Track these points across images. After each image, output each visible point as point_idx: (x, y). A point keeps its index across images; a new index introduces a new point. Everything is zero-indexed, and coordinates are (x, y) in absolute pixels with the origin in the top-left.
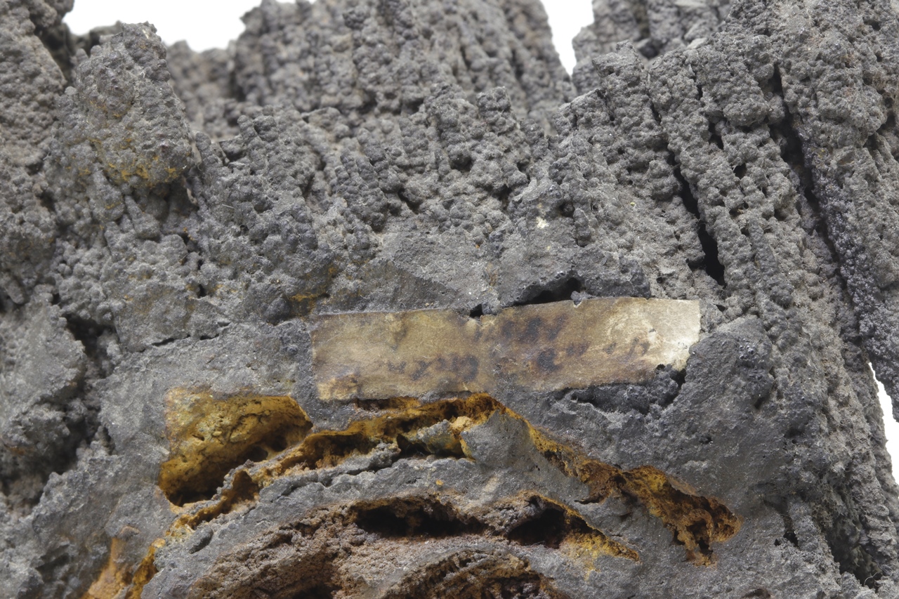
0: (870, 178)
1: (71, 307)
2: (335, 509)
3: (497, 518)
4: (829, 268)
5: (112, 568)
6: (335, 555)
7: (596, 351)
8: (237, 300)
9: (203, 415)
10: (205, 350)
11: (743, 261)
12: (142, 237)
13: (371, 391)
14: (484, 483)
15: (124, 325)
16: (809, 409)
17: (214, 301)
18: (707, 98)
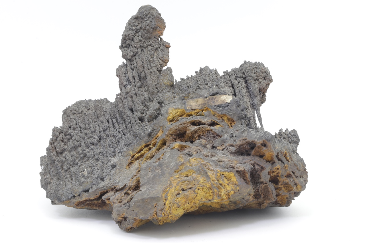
0: (254, 84)
1: (158, 101)
2: (188, 122)
3: (207, 123)
4: (249, 96)
5: (161, 131)
6: (187, 127)
7: (219, 101)
8: (178, 98)
9: (173, 111)
10: (174, 104)
11: (238, 92)
12: (167, 91)
13: (193, 108)
14: (206, 119)
15: (164, 102)
16: (244, 108)
17: (175, 98)
18: (235, 75)
